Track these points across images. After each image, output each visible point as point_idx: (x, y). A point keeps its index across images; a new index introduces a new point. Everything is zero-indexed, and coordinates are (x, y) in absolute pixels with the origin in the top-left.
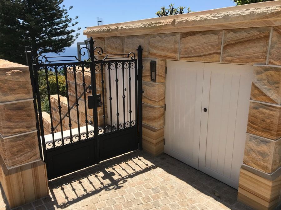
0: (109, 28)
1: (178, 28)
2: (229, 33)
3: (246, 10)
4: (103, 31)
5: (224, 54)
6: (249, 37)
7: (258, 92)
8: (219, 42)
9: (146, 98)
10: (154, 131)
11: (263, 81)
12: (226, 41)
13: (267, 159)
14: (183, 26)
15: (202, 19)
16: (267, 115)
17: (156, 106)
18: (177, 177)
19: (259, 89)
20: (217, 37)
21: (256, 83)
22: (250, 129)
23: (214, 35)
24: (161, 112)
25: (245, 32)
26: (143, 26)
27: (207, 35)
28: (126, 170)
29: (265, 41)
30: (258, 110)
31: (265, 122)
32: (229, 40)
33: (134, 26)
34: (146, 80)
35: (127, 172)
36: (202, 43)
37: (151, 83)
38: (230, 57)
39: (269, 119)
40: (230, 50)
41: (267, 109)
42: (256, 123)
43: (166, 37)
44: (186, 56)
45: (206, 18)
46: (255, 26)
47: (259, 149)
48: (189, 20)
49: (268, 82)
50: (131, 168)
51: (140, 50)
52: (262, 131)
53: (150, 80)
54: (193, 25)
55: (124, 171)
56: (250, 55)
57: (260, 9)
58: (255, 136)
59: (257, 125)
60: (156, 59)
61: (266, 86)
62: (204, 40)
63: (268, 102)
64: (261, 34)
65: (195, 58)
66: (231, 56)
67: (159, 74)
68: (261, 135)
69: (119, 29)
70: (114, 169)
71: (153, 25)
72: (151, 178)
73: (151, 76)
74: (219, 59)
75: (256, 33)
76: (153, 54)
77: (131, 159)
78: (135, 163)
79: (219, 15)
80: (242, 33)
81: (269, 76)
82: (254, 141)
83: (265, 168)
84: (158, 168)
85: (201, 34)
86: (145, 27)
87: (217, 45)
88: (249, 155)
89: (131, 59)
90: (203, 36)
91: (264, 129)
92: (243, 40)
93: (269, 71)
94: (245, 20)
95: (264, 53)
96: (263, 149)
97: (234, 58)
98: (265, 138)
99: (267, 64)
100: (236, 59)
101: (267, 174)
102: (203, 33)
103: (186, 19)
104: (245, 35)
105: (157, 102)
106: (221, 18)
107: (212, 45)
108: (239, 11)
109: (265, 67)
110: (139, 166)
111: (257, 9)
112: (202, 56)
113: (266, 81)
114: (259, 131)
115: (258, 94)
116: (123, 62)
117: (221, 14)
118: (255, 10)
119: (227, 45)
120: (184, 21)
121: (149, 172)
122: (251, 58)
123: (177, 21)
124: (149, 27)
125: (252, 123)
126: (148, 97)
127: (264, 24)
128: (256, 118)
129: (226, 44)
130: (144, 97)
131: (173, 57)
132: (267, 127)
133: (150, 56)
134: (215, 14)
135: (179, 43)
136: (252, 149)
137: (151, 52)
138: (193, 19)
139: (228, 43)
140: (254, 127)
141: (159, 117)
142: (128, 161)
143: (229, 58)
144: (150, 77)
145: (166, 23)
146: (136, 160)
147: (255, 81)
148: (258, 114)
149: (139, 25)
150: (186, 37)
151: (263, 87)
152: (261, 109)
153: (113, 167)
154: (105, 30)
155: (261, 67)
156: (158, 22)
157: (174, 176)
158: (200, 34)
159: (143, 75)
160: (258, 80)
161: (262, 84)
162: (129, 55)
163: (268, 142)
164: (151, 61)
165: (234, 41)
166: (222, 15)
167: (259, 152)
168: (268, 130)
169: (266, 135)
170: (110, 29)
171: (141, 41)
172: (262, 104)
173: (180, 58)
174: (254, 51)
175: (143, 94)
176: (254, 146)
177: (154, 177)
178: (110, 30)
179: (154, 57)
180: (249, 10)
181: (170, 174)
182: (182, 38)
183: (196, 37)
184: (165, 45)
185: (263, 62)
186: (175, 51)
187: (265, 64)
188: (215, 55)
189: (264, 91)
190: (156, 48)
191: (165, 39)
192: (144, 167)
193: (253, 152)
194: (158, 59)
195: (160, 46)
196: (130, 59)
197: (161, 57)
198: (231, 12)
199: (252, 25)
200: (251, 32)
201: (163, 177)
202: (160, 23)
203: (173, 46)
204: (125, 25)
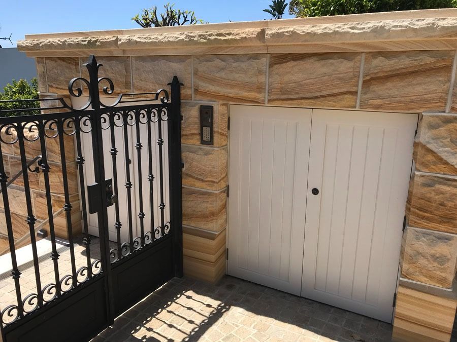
0: (94, 39)
1: (268, 46)
2: (376, 58)
3: (418, 20)
4: (78, 45)
5: (365, 93)
6: (416, 67)
7: (433, 158)
8: (355, 73)
9: (191, 176)
10: (212, 237)
11: (441, 140)
12: (370, 73)
13: (446, 265)
14: (282, 42)
15: (327, 31)
16: (448, 195)
17: (215, 190)
18: (276, 319)
19: (435, 153)
20: (352, 64)
21: (428, 142)
22: (416, 220)
23: (345, 62)
24: (223, 200)
25: (408, 57)
26: (186, 38)
27: (331, 61)
28: (175, 325)
29: (446, 74)
30: (433, 188)
31: (445, 206)
32: (377, 70)
33: (162, 37)
34: (191, 142)
35: (179, 330)
36: (320, 75)
37: (201, 149)
38: (378, 100)
39: (452, 202)
40: (377, 87)
41: (449, 185)
42: (429, 209)
43: (237, 62)
44: (283, 97)
45: (337, 29)
46: (429, 48)
47: (433, 252)
48: (298, 32)
49: (452, 141)
50: (184, 320)
51: (176, 85)
52: (440, 223)
53: (200, 142)
54: (305, 41)
55: (173, 328)
56: (418, 97)
57: (444, 19)
58: (424, 230)
59: (431, 212)
60: (213, 103)
61: (447, 147)
62: (324, 70)
63: (450, 173)
64: (437, 61)
65: (303, 101)
66: (379, 97)
67: (220, 131)
68: (436, 228)
69: (122, 41)
70: (150, 330)
71: (212, 38)
72: (232, 332)
73: (201, 134)
74: (354, 103)
75: (429, 60)
76: (205, 94)
77: (172, 301)
78: (184, 307)
79: (362, 26)
80: (402, 59)
81: (452, 131)
82: (425, 240)
83: (442, 281)
84: (232, 307)
85: (317, 59)
86: (190, 40)
87: (352, 78)
88: (414, 263)
89: (161, 103)
90: (323, 62)
91: (443, 219)
92: (404, 71)
93: (452, 124)
94: (416, 37)
95: (444, 93)
96: (439, 250)
97: (386, 101)
98: (444, 232)
99: (447, 111)
100: (389, 104)
101: (446, 289)
102: (322, 56)
103: (292, 29)
104: (407, 63)
105: (217, 183)
106: (368, 31)
107: (340, 79)
108: (403, 21)
109: (445, 117)
110: (195, 311)
111: (439, 20)
112: (320, 98)
113: (448, 140)
114: (433, 222)
115: (433, 162)
116: (149, 108)
117: (367, 24)
118: (435, 20)
119: (372, 79)
120: (286, 34)
121: (221, 320)
122: (420, 101)
123: (269, 32)
124: (202, 40)
125: (420, 210)
126: (194, 175)
127: (447, 46)
128: (429, 201)
129: (368, 78)
130: (187, 174)
131: (252, 98)
132: (448, 214)
133: (199, 97)
134: (355, 23)
135: (267, 74)
136: (419, 253)
137: (201, 89)
138: (307, 30)
139: (372, 76)
140: (424, 217)
141: (220, 211)
142: (168, 306)
143: (375, 101)
144: (198, 137)
145: (244, 35)
146: (182, 300)
147: (427, 140)
148: (433, 195)
149: (176, 36)
150: (284, 62)
151: (441, 149)
152: (437, 186)
153: (147, 325)
154: (84, 43)
155: (437, 117)
156: (222, 31)
157: (269, 319)
158: (315, 58)
159: (183, 133)
160: (433, 139)
161: (441, 144)
162: (157, 94)
163: (449, 239)
164: (201, 106)
165: (386, 72)
166: (370, 25)
167: (433, 256)
168: (450, 219)
169: (446, 228)
170: (96, 41)
171: (177, 68)
172: (438, 177)
173: (269, 101)
174: (426, 91)
175: (184, 170)
176: (425, 247)
177: (237, 328)
178: (98, 44)
179: (209, 98)
180: (423, 20)
181: (261, 315)
182: (275, 64)
183: (307, 64)
184: (237, 76)
185: (441, 109)
186: (260, 89)
187: (444, 112)
188: (346, 96)
189: (444, 156)
190: (213, 81)
191: (234, 64)
192: (207, 312)
193: (422, 257)
194: (217, 103)
195: (225, 79)
196: (159, 102)
197: (224, 100)
198: (387, 21)
199: (423, 46)
200: (419, 58)
201: (253, 326)
202: (229, 34)
203: (254, 79)
204: (138, 35)
